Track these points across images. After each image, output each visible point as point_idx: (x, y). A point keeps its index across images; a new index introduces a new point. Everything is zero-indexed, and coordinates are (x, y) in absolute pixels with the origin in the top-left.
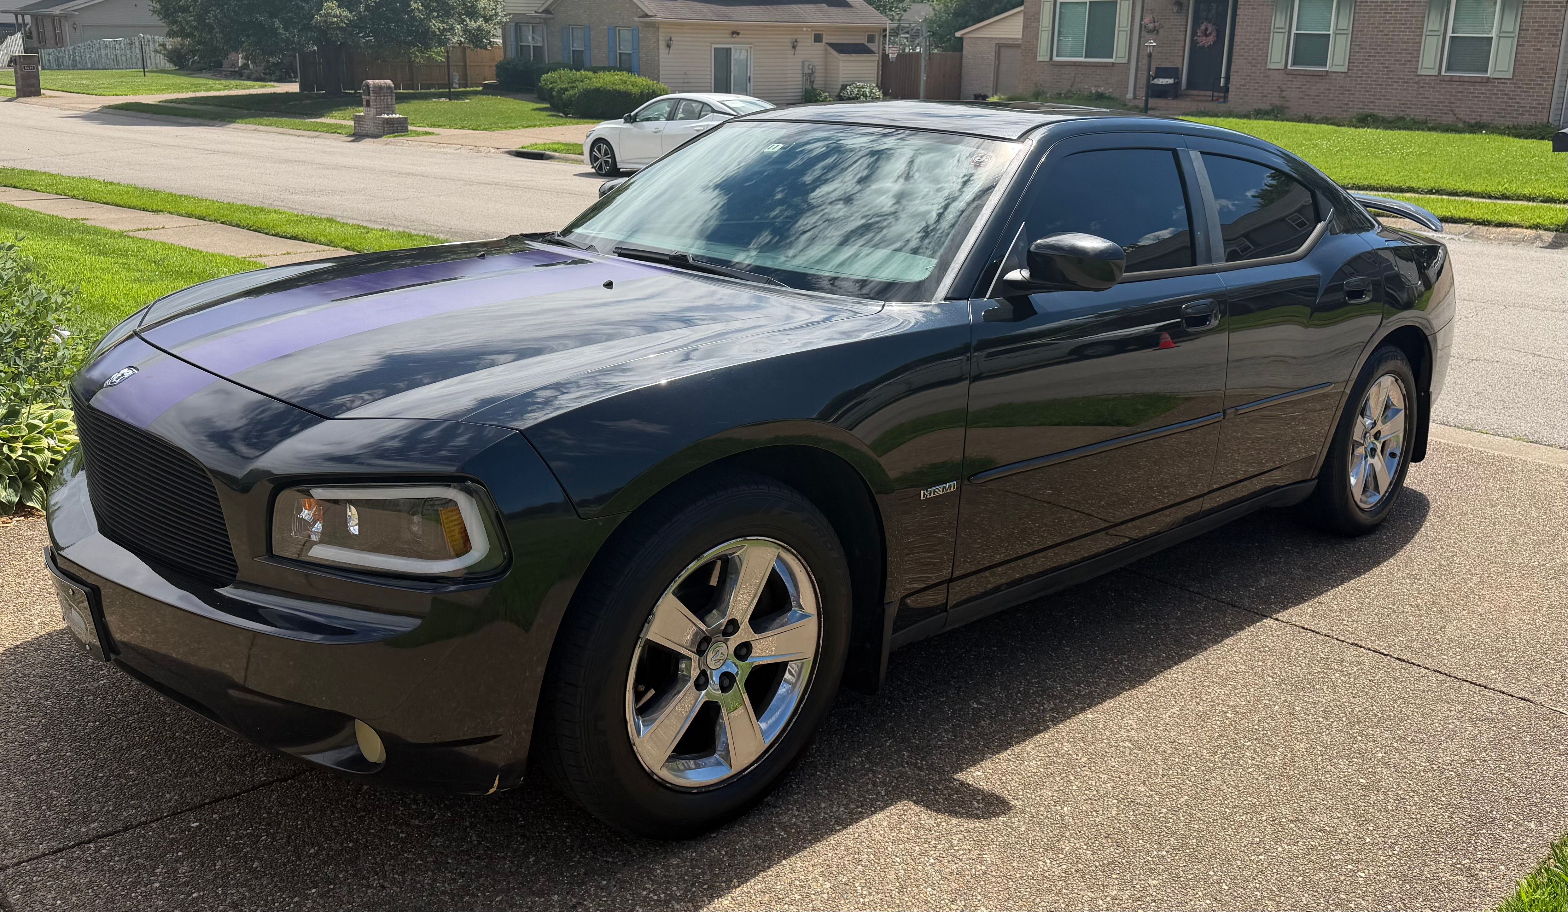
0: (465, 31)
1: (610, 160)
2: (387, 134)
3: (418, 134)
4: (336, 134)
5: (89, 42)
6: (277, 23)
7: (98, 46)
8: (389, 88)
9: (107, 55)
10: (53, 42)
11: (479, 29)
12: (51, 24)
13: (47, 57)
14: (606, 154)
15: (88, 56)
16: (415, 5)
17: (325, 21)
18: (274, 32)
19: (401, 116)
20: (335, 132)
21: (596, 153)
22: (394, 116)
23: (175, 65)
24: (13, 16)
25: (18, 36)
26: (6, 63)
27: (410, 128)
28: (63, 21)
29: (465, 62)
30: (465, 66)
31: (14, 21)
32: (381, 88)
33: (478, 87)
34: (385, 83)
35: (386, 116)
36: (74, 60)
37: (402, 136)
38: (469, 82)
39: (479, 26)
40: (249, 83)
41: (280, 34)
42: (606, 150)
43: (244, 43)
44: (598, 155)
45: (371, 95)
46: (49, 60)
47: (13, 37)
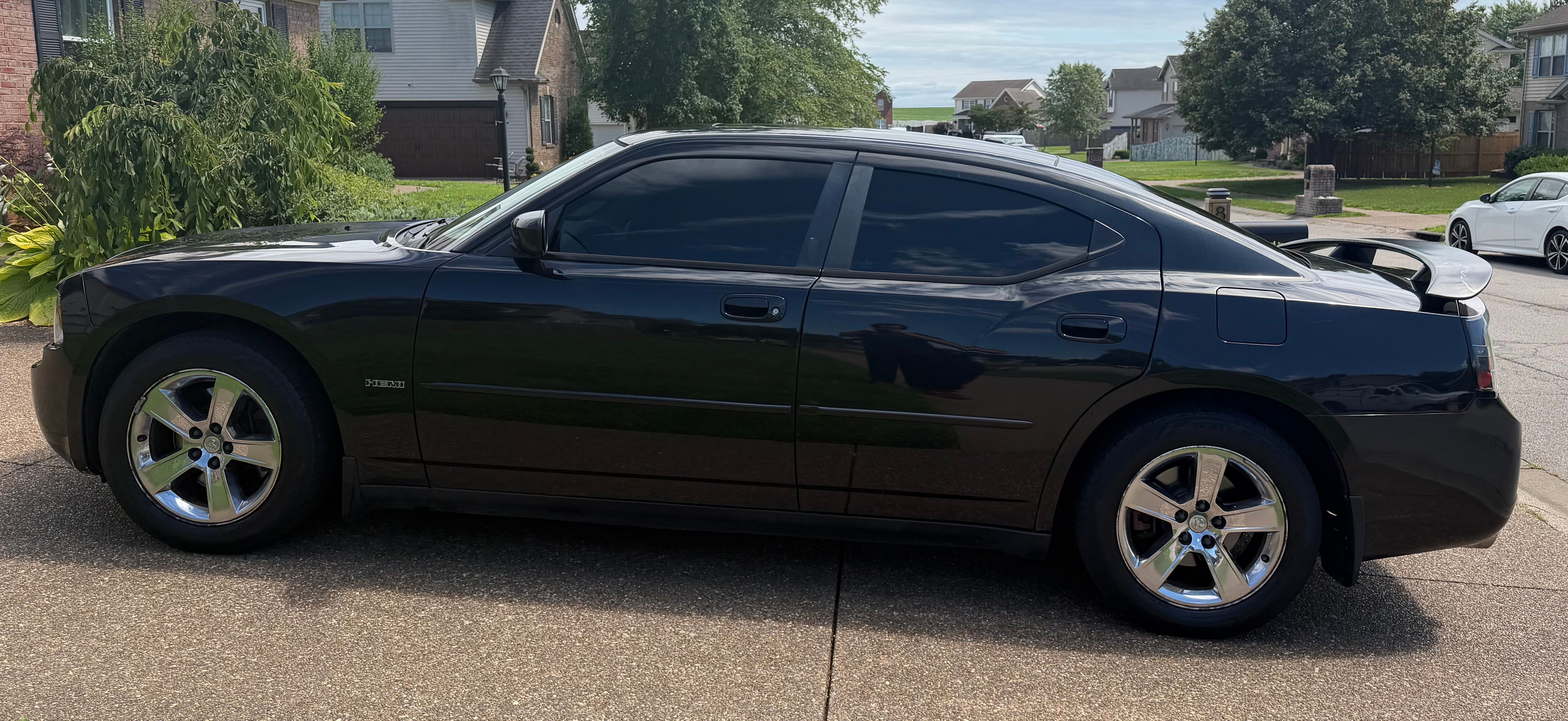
0: (1459, 120)
1: (1465, 241)
2: (1320, 214)
3: (1348, 214)
4: (1280, 214)
5: (1169, 139)
6: (1264, 117)
7: (1175, 142)
8: (1330, 172)
9: (1181, 149)
10: (1151, 139)
11: (1475, 117)
12: (1152, 126)
13: (1135, 151)
14: (1463, 234)
15: (1166, 150)
16: (1404, 96)
17: (1304, 115)
18: (1262, 125)
19: (1336, 198)
20: (1280, 212)
21: (1455, 234)
22: (1330, 198)
23: (1231, 156)
24: (1130, 120)
25: (1125, 135)
26: (1111, 156)
27: (1344, 208)
28: (1160, 122)
29: (1478, 151)
30: (1478, 155)
31: (1130, 125)
32: (1322, 172)
33: (1487, 175)
34: (1327, 168)
35: (1322, 198)
36: (1155, 154)
37: (1332, 216)
38: (1480, 171)
39: (1475, 115)
40: (1274, 171)
41: (1267, 126)
42: (1463, 231)
43: (1235, 135)
44: (1457, 237)
45: (1311, 178)
46: (1136, 154)
47: (1120, 137)
